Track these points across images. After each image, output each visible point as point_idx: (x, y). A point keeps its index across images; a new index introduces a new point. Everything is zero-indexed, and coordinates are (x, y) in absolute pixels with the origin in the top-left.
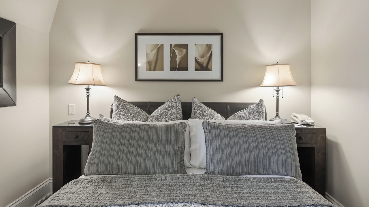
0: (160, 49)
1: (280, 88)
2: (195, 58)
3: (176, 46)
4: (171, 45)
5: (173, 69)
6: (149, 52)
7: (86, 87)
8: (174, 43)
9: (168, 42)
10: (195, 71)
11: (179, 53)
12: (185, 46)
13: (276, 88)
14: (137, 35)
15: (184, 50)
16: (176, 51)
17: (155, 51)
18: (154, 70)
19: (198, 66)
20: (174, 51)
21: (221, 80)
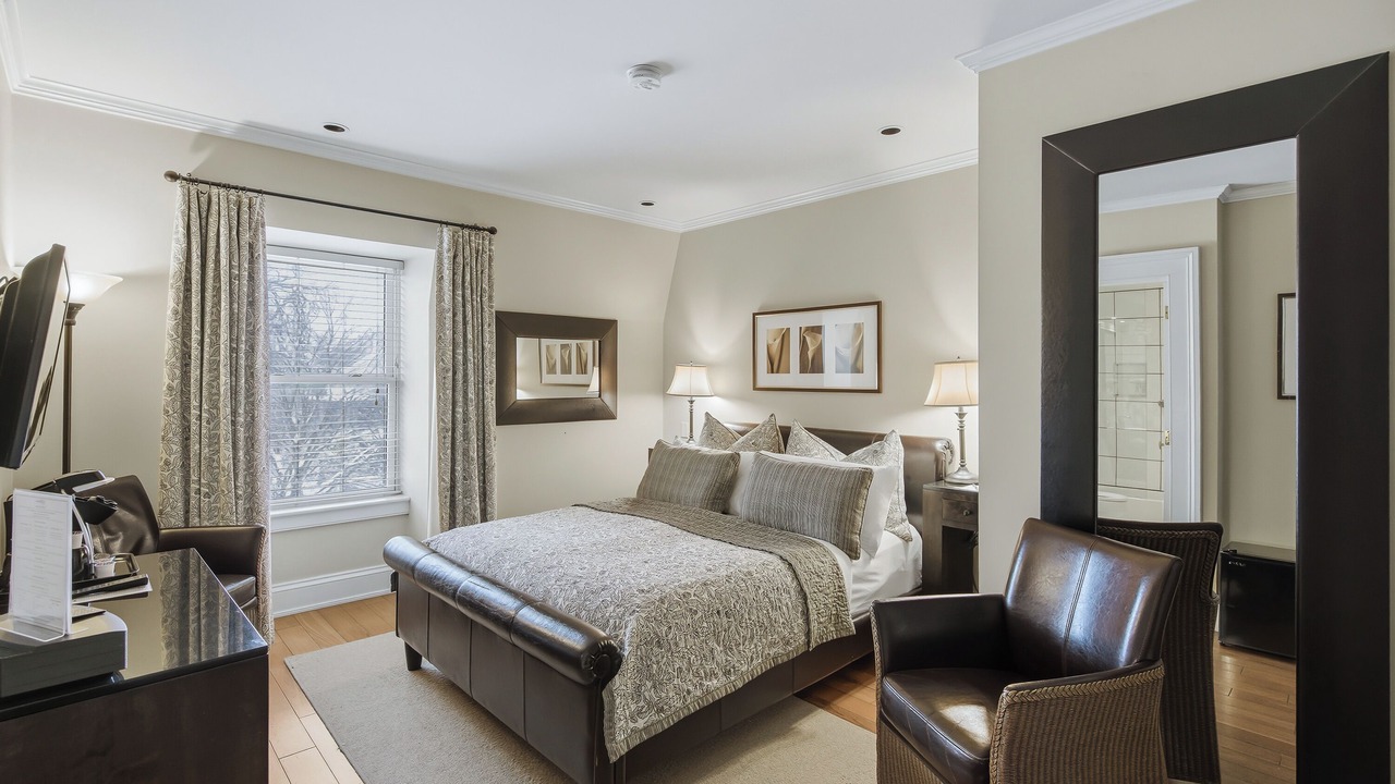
0: (785, 336)
1: (965, 409)
2: (836, 349)
3: (807, 329)
4: (801, 328)
5: (803, 370)
6: (770, 342)
7: (689, 399)
8: (804, 325)
9: (796, 323)
10: (837, 373)
11: (811, 340)
12: (817, 330)
13: (956, 410)
14: (754, 315)
15: (818, 337)
16: (808, 339)
17: (778, 341)
18: (777, 372)
19: (841, 365)
20: (804, 337)
21: (878, 391)
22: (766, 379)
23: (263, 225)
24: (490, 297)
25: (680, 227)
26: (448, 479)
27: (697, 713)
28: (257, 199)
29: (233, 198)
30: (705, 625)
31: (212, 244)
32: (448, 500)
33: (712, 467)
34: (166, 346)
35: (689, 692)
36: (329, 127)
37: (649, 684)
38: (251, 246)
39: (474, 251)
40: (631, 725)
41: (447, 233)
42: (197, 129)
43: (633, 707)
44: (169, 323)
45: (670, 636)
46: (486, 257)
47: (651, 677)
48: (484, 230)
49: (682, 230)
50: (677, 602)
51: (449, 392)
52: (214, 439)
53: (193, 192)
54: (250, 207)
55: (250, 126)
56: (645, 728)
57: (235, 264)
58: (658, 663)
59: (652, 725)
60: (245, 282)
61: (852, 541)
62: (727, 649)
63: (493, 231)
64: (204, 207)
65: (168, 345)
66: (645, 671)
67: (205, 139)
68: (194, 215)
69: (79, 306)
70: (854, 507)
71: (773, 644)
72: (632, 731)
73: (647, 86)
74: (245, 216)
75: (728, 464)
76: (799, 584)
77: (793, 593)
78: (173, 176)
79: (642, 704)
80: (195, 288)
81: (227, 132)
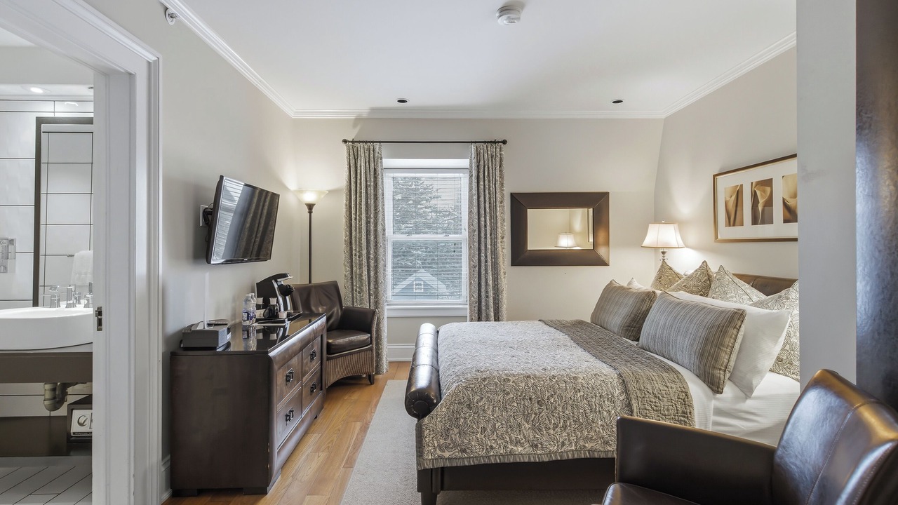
0: (739, 193)
2: (784, 200)
3: (758, 185)
4: (752, 183)
5: (755, 221)
6: (728, 199)
7: (662, 250)
8: (754, 181)
9: (748, 179)
10: (784, 222)
11: (761, 194)
12: (768, 183)
14: (714, 176)
15: (768, 189)
16: (758, 193)
17: (734, 197)
18: (734, 225)
19: (788, 215)
20: (755, 192)
22: (726, 232)
23: (381, 158)
24: (502, 184)
25: (662, 113)
26: (476, 295)
27: (496, 465)
28: (377, 146)
29: (366, 147)
30: (516, 405)
31: (359, 171)
32: (476, 309)
33: (631, 301)
34: (343, 221)
35: (492, 447)
36: (400, 101)
37: (456, 431)
38: (375, 170)
39: (490, 157)
40: (439, 452)
41: (473, 147)
42: (353, 117)
43: (442, 441)
44: (344, 210)
45: (481, 404)
46: (498, 159)
47: (458, 426)
48: (499, 142)
49: (664, 116)
50: (496, 384)
51: (476, 244)
52: (361, 265)
53: (351, 147)
54: (374, 151)
55: (373, 110)
56: (449, 459)
57: (368, 179)
58: (465, 418)
59: (456, 458)
60: (372, 188)
61: (713, 375)
62: (536, 428)
63: (504, 142)
64: (356, 154)
65: (344, 220)
66: (453, 419)
67: (358, 120)
68: (352, 157)
69: (313, 205)
70: (719, 345)
71: (586, 439)
72: (439, 456)
73: (511, 21)
74: (372, 155)
75: (643, 300)
76: (628, 398)
77: (618, 403)
78: (345, 141)
79: (449, 441)
80: (353, 193)
81: (365, 115)
